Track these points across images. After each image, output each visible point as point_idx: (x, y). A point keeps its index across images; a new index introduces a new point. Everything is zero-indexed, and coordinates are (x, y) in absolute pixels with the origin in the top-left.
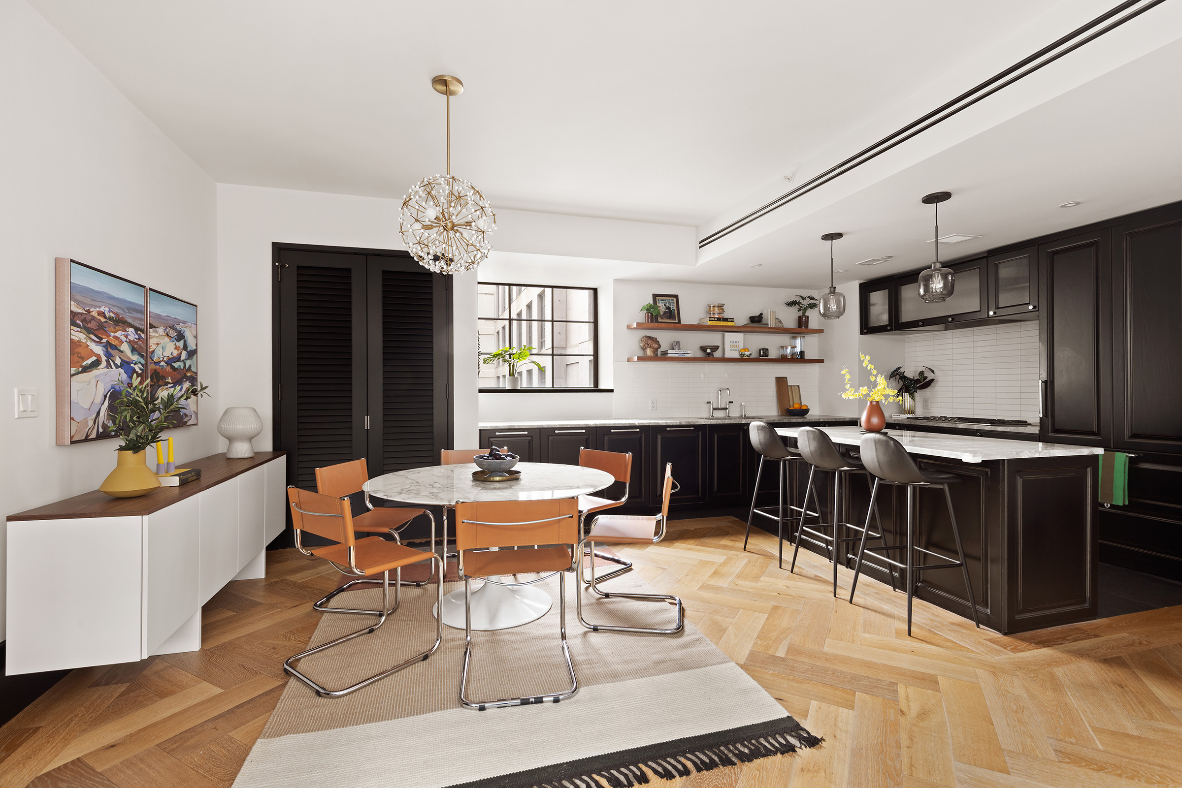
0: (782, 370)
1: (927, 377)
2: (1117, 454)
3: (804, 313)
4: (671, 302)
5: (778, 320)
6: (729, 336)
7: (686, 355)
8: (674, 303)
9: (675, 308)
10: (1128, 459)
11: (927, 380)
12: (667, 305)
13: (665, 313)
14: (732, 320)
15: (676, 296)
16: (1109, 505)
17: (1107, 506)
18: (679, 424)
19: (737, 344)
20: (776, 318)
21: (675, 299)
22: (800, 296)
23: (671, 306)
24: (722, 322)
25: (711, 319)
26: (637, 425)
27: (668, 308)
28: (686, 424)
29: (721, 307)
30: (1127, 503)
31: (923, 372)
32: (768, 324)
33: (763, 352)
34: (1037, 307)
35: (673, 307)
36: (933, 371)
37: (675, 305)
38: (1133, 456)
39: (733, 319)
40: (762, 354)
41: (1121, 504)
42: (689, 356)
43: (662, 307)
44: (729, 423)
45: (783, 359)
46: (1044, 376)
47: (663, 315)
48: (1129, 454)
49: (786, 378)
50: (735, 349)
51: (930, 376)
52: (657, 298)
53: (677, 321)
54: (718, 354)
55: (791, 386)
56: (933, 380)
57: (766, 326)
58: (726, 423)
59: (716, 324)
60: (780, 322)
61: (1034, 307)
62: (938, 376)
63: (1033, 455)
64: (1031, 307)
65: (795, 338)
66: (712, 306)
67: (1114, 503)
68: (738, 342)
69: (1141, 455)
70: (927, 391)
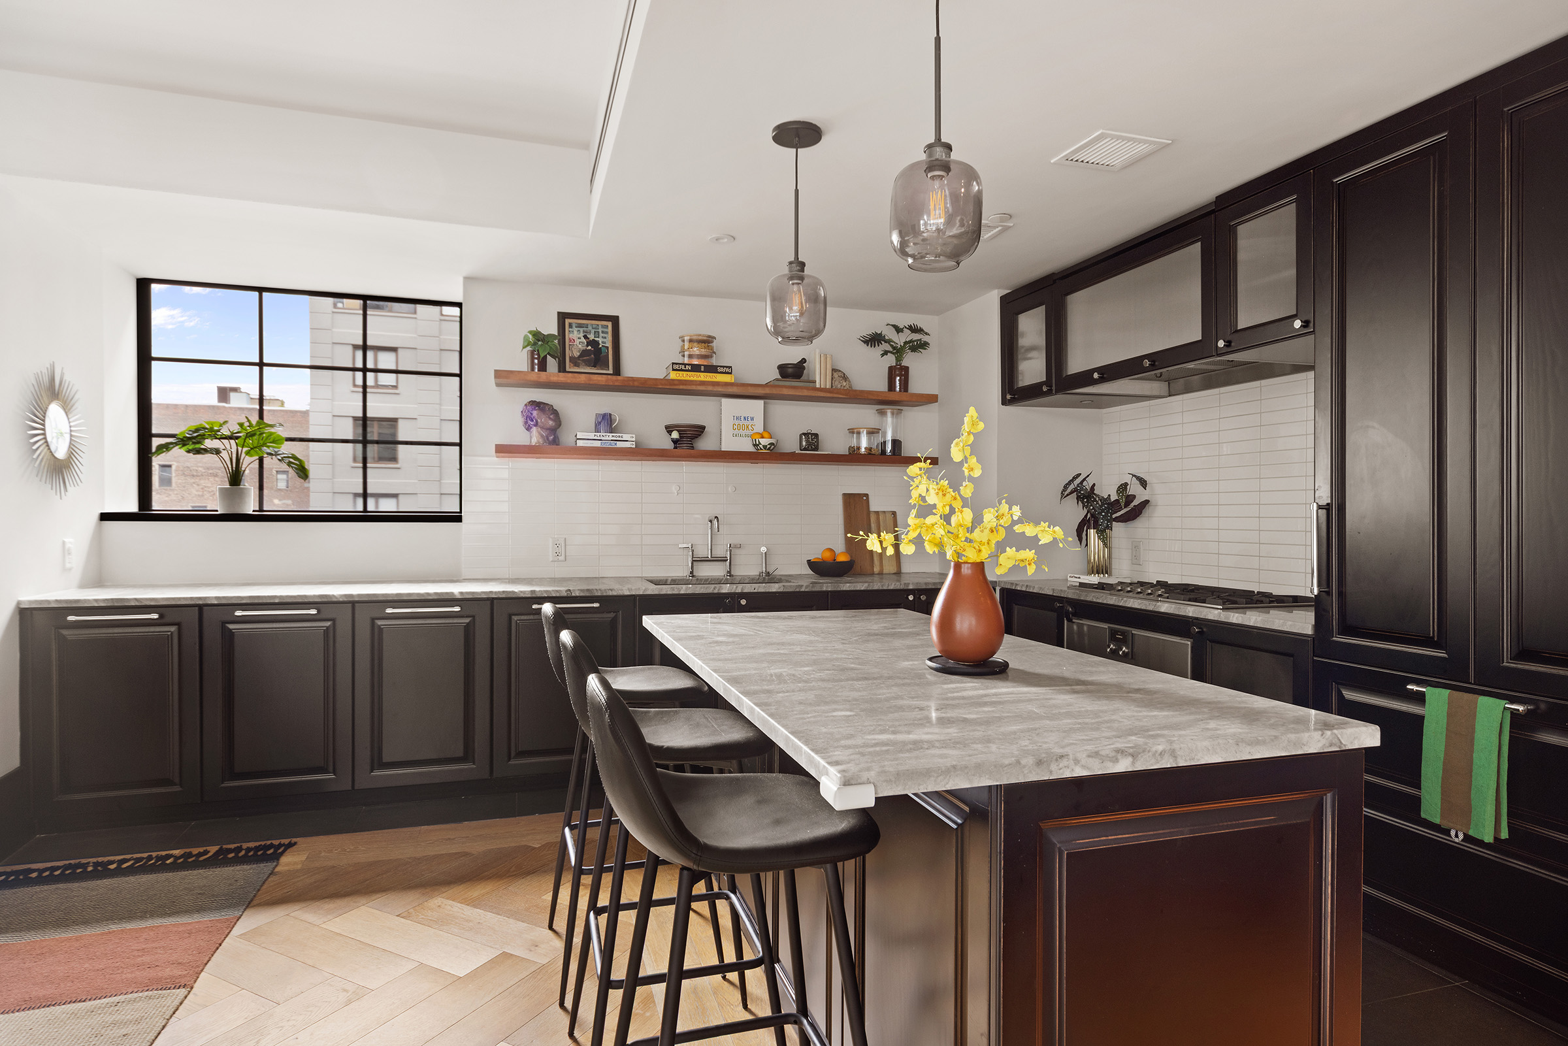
0: (857, 479)
1: (1134, 497)
2: (1483, 700)
3: (899, 359)
4: (600, 330)
5: (840, 374)
6: (730, 406)
7: (620, 445)
8: (607, 333)
9: (609, 344)
10: (1508, 715)
11: (1136, 502)
12: (591, 337)
13: (584, 353)
14: (727, 370)
15: (615, 320)
16: (1461, 836)
17: (1457, 836)
18: (565, 594)
19: (750, 423)
20: (834, 370)
21: (610, 324)
22: (892, 325)
23: (600, 340)
24: (702, 374)
25: (676, 367)
26: (459, 596)
27: (594, 343)
28: (582, 594)
29: (707, 341)
30: (1504, 835)
31: (1126, 484)
32: (815, 382)
33: (807, 441)
34: (1311, 325)
35: (606, 341)
36: (1143, 483)
37: (609, 337)
38: (1521, 708)
39: (730, 367)
40: (804, 443)
41: (1489, 838)
42: (627, 445)
43: (577, 341)
44: (689, 592)
45: (853, 457)
46: (1324, 496)
47: (580, 357)
48: (1512, 702)
49: (866, 495)
50: (743, 433)
51: (1141, 495)
52: (567, 321)
53: (611, 371)
54: (706, 444)
55: (877, 513)
56: (1147, 502)
57: (811, 385)
58: (682, 592)
59: (688, 378)
60: (845, 377)
61: (1306, 324)
62: (1156, 493)
63: (1109, 764)
64: (1297, 324)
65: (882, 413)
66: (687, 338)
67: (1471, 833)
68: (752, 419)
69: (1543, 706)
70: (1139, 526)
